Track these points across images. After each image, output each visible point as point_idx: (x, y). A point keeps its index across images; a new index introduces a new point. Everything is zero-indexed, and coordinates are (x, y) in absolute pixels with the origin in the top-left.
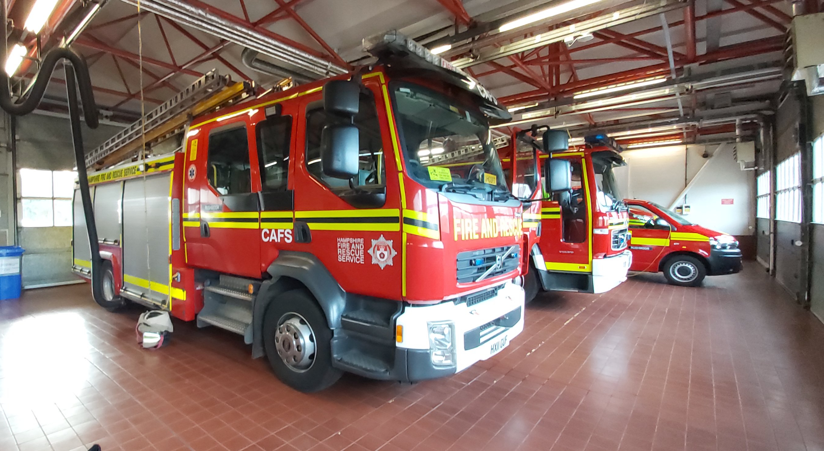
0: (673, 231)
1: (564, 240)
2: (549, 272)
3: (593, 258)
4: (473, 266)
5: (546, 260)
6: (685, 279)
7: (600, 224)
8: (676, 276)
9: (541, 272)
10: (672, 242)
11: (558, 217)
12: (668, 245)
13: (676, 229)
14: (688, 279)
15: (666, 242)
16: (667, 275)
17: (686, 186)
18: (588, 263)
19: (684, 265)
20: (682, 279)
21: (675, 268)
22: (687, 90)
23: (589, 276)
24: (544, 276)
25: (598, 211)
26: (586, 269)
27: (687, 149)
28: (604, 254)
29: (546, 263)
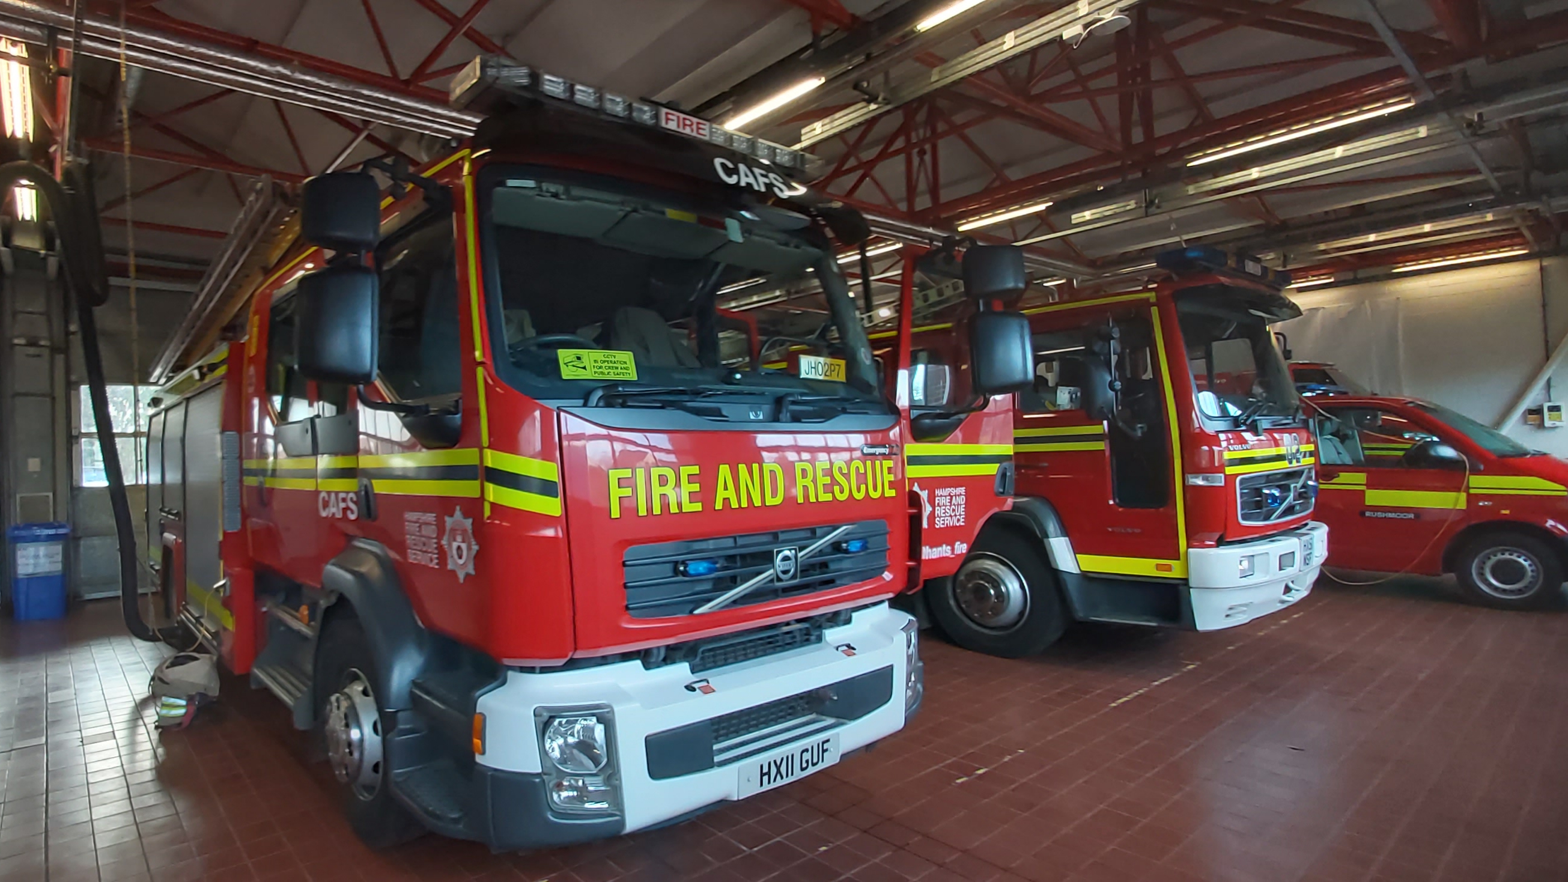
0: (1476, 472)
1: (1117, 500)
2: (1087, 577)
3: (1189, 546)
4: (680, 578)
5: (1078, 548)
6: (1512, 592)
7: (1204, 463)
8: (1490, 585)
9: (1065, 576)
10: (1472, 499)
11: (1100, 446)
12: (1462, 505)
13: (1482, 467)
14: (1520, 591)
15: (1457, 499)
16: (1465, 578)
17: (1548, 358)
18: (1178, 559)
19: (1507, 556)
20: (1504, 591)
21: (1484, 563)
22: (1470, 124)
23: (1181, 588)
24: (1072, 588)
25: (1198, 431)
26: (1175, 571)
27: (1542, 269)
28: (1217, 536)
29: (1078, 556)
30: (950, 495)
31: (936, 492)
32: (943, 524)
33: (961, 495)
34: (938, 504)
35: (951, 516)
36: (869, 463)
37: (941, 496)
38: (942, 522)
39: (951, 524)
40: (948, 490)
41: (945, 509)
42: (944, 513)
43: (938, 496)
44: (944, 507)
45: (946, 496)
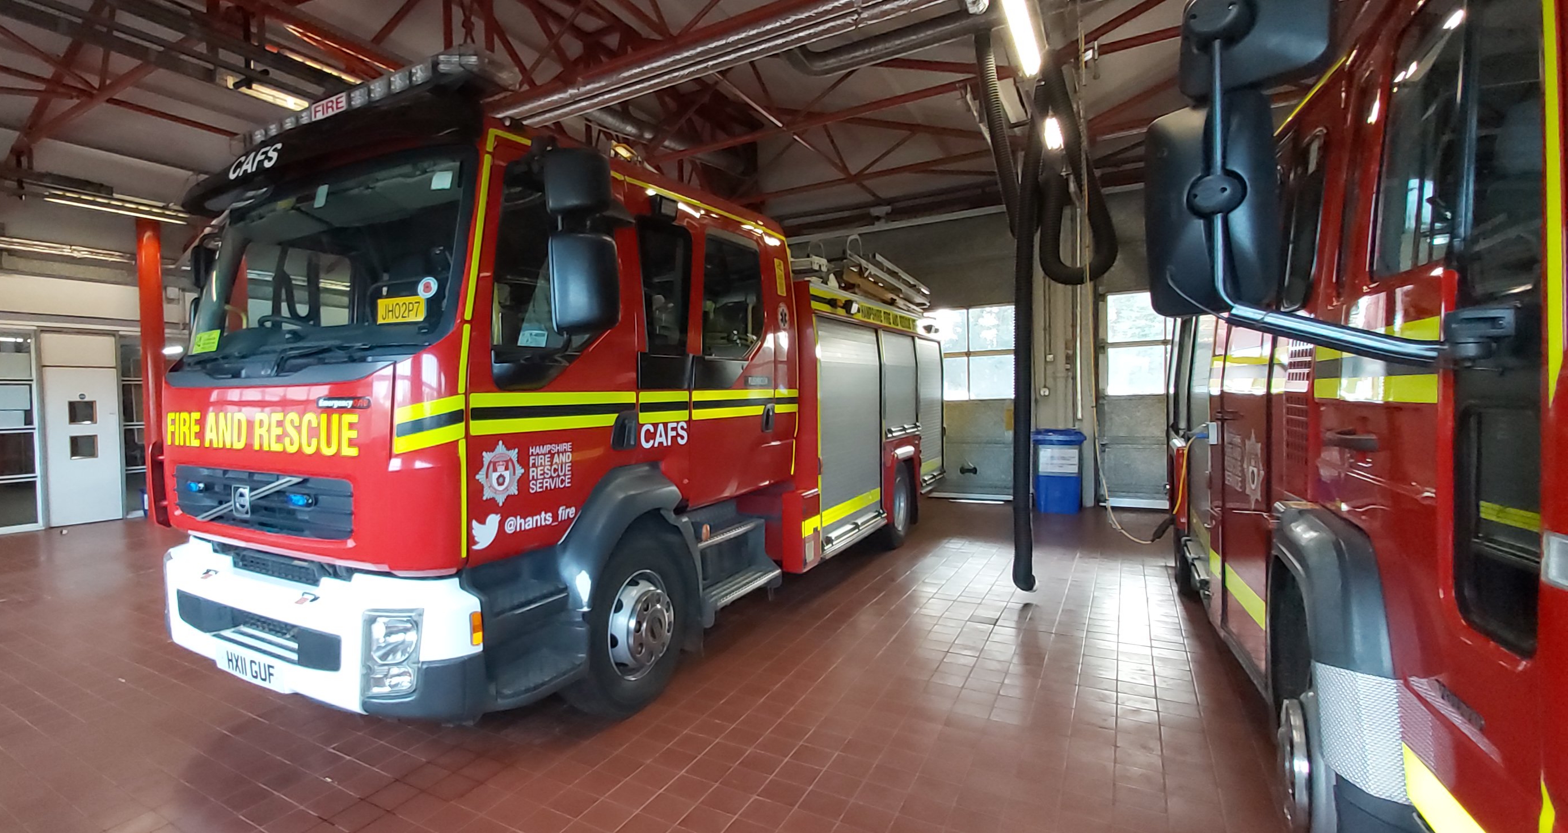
30: (550, 452)
31: (531, 451)
32: (540, 488)
33: (565, 451)
34: (534, 464)
35: (551, 477)
36: (324, 417)
37: (538, 454)
38: (538, 485)
39: (553, 487)
40: (547, 448)
41: (543, 470)
42: (541, 475)
43: (532, 455)
44: (542, 468)
45: (544, 455)
